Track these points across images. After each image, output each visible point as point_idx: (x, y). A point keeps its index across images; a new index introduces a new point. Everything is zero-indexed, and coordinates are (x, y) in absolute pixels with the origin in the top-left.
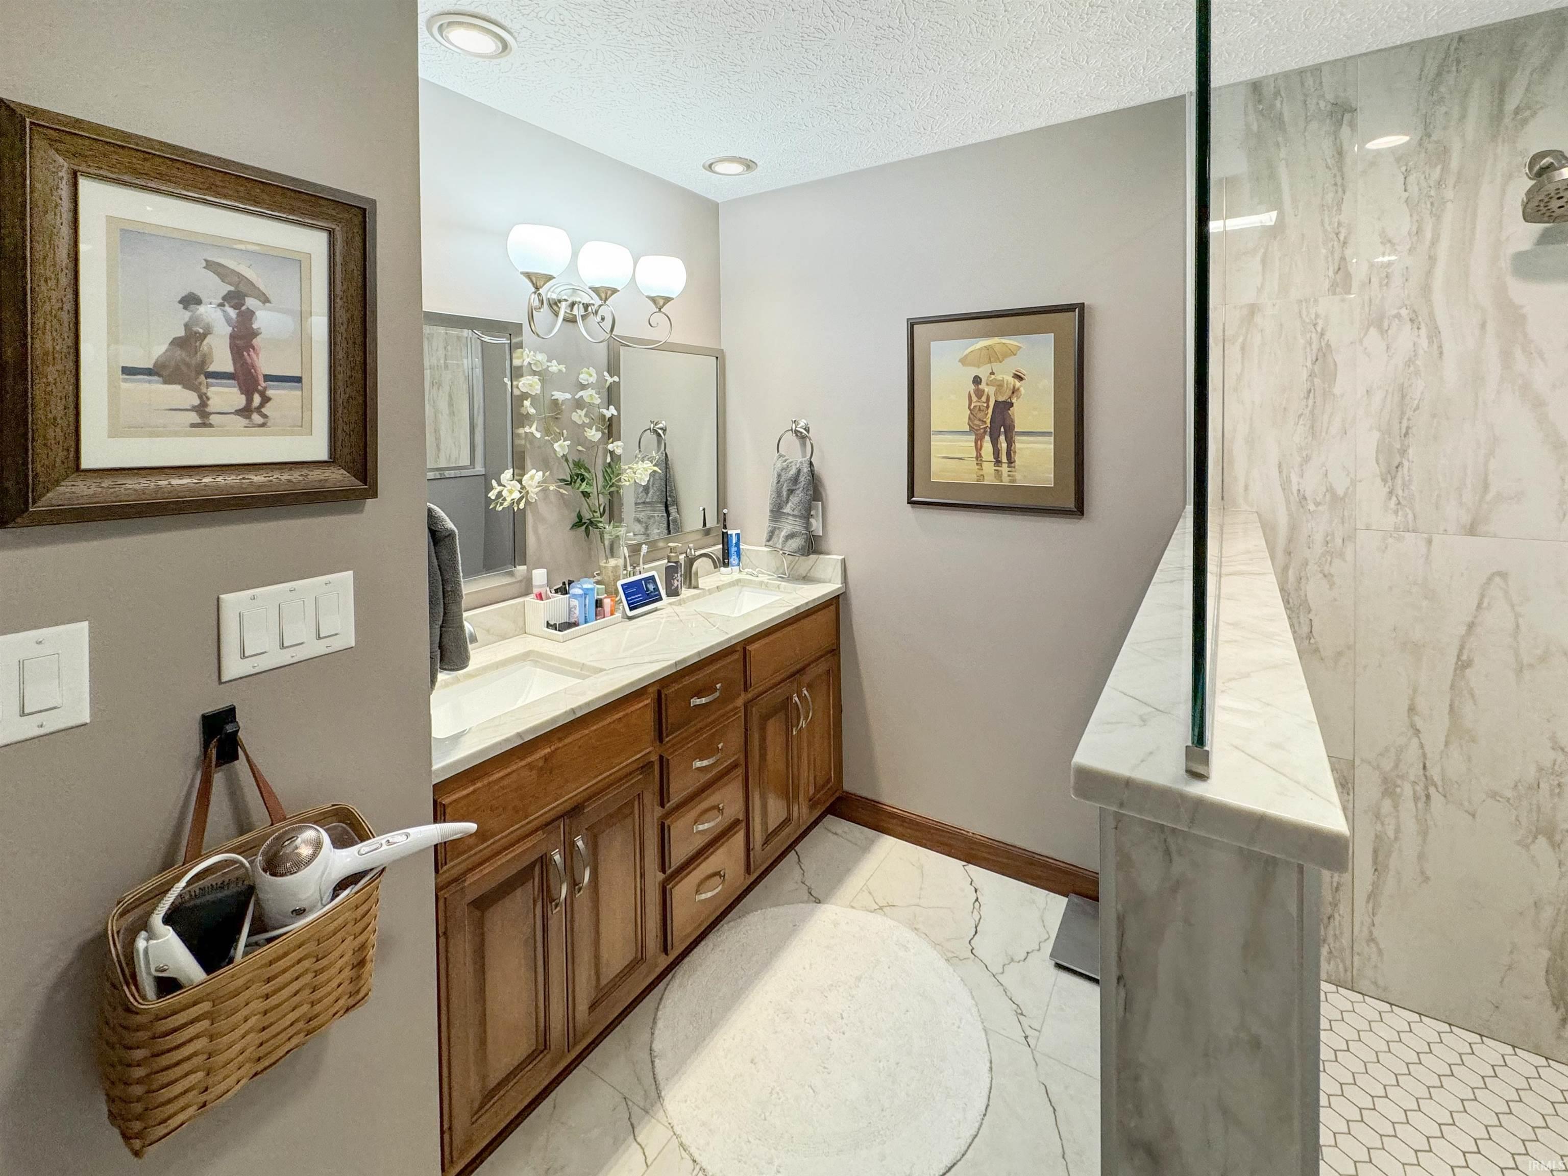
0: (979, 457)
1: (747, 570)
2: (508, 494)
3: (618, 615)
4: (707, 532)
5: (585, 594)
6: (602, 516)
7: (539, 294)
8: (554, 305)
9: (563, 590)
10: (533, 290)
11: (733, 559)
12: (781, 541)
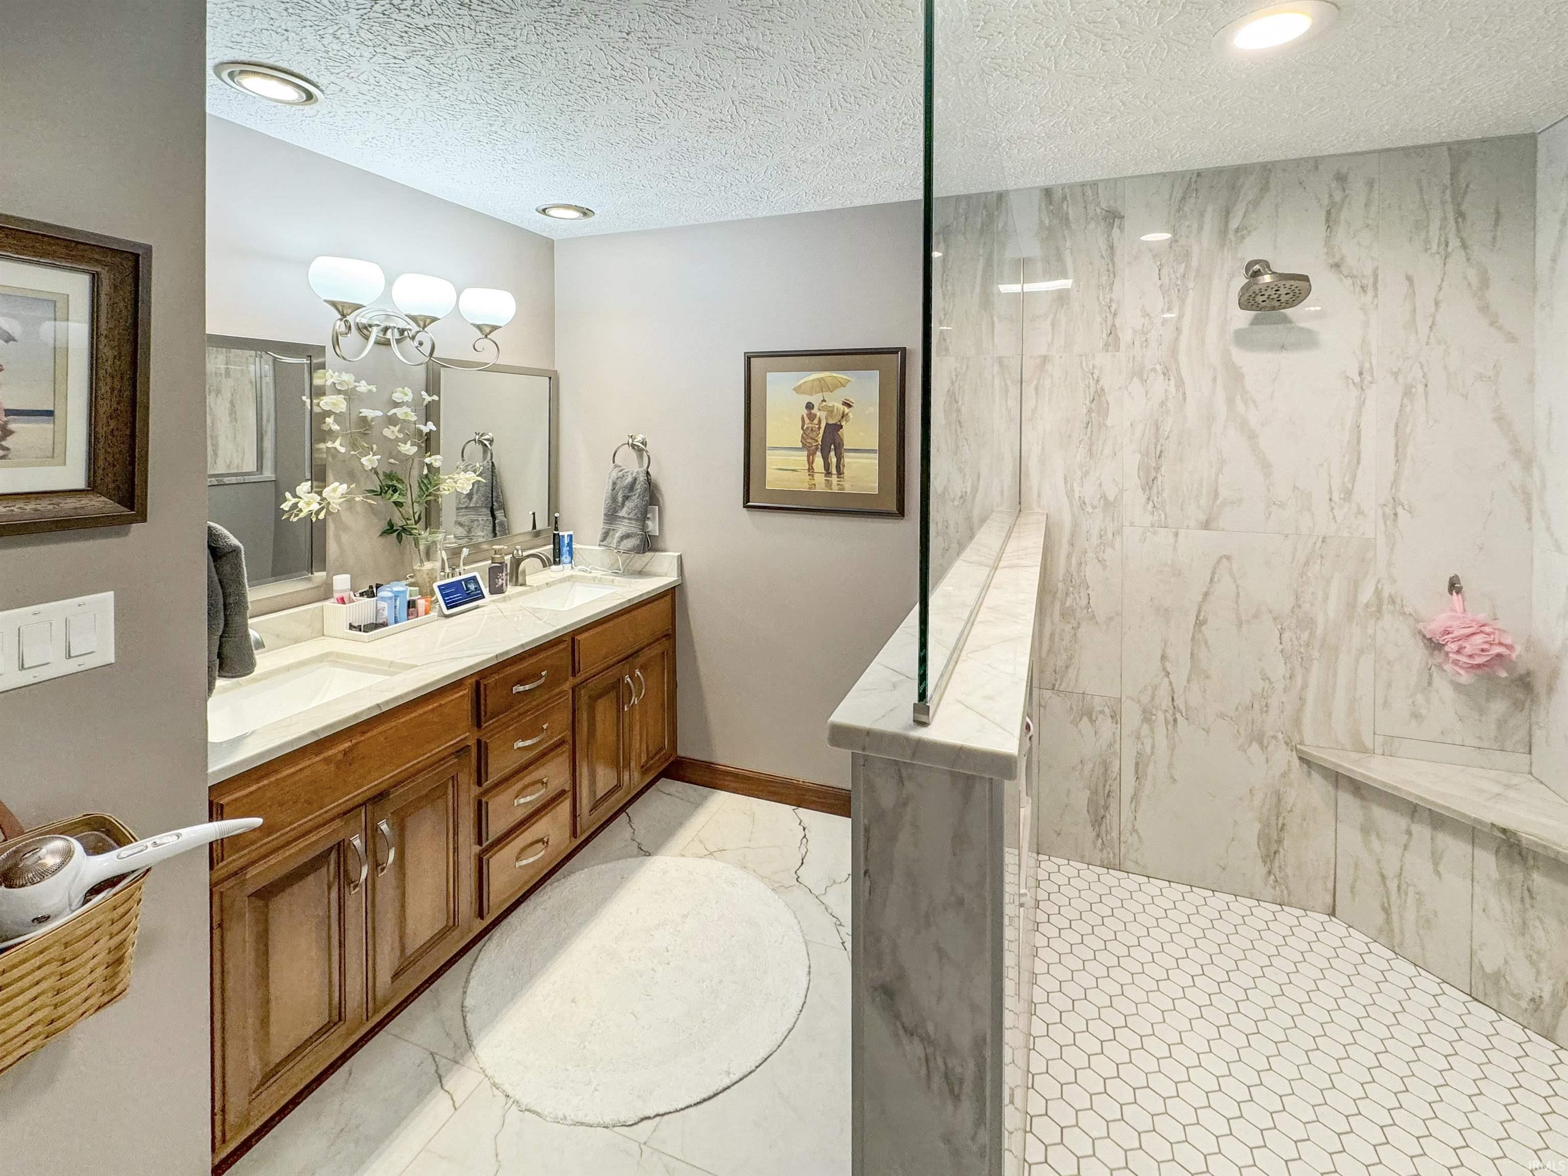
0: (811, 469)
1: (579, 567)
2: (305, 506)
3: (434, 614)
4: (537, 534)
5: (396, 597)
6: (416, 523)
7: (346, 321)
8: (364, 330)
9: (370, 594)
10: (339, 316)
11: (565, 558)
12: (615, 541)
